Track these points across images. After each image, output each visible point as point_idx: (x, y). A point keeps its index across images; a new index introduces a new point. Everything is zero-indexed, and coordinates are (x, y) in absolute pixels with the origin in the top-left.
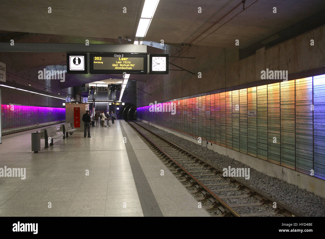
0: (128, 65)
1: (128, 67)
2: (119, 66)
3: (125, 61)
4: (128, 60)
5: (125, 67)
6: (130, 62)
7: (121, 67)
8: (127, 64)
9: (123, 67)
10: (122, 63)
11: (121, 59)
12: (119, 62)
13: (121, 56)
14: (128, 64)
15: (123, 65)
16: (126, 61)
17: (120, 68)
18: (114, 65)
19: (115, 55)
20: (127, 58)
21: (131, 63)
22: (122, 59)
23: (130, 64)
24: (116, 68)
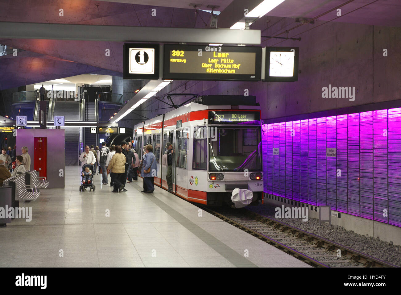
0: (229, 66)
1: (228, 69)
2: (213, 67)
3: (223, 58)
4: (228, 57)
5: (224, 69)
6: (232, 61)
7: (217, 68)
8: (226, 64)
9: (221, 69)
10: (219, 63)
11: (216, 55)
12: (213, 61)
13: (218, 49)
14: (229, 64)
15: (220, 66)
16: (225, 58)
17: (215, 71)
18: (204, 65)
19: (207, 48)
20: (227, 54)
21: (234, 63)
22: (220, 55)
23: (231, 64)
24: (209, 71)
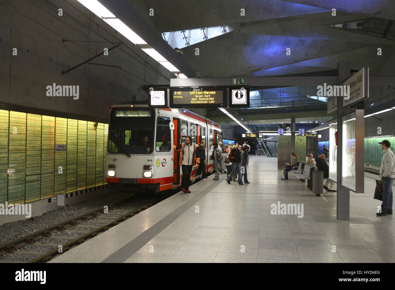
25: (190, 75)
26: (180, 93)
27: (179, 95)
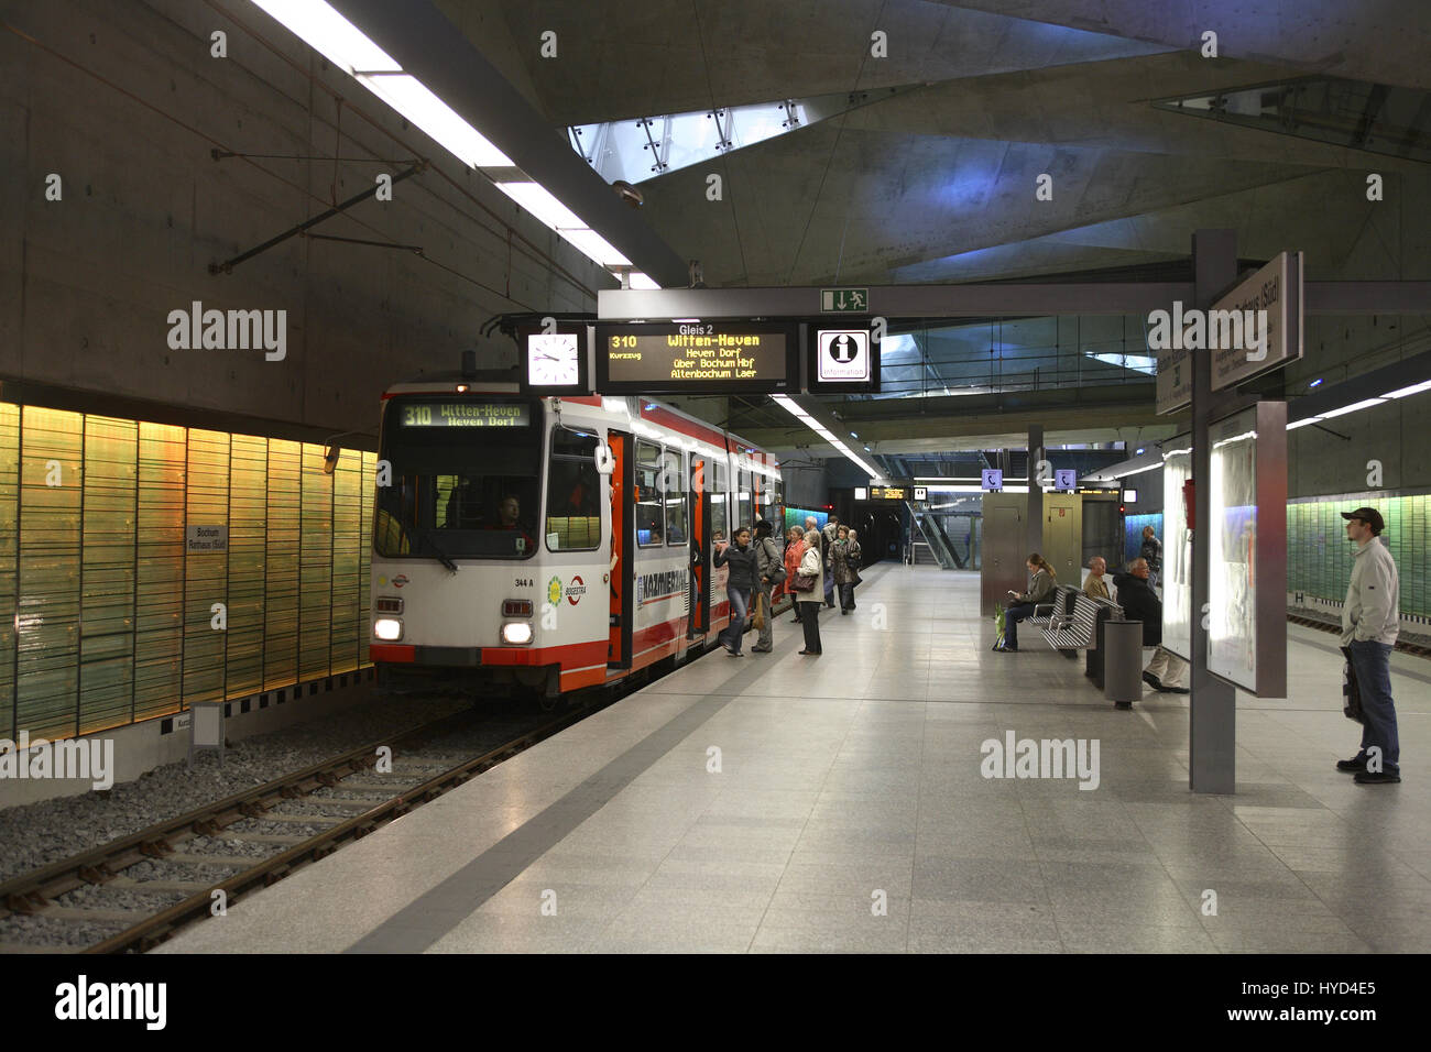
25: (669, 278)
26: (631, 341)
27: (630, 350)
